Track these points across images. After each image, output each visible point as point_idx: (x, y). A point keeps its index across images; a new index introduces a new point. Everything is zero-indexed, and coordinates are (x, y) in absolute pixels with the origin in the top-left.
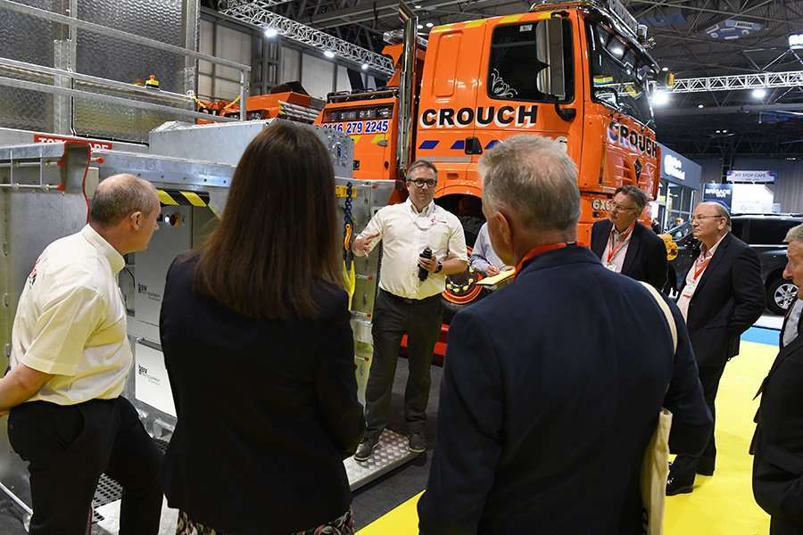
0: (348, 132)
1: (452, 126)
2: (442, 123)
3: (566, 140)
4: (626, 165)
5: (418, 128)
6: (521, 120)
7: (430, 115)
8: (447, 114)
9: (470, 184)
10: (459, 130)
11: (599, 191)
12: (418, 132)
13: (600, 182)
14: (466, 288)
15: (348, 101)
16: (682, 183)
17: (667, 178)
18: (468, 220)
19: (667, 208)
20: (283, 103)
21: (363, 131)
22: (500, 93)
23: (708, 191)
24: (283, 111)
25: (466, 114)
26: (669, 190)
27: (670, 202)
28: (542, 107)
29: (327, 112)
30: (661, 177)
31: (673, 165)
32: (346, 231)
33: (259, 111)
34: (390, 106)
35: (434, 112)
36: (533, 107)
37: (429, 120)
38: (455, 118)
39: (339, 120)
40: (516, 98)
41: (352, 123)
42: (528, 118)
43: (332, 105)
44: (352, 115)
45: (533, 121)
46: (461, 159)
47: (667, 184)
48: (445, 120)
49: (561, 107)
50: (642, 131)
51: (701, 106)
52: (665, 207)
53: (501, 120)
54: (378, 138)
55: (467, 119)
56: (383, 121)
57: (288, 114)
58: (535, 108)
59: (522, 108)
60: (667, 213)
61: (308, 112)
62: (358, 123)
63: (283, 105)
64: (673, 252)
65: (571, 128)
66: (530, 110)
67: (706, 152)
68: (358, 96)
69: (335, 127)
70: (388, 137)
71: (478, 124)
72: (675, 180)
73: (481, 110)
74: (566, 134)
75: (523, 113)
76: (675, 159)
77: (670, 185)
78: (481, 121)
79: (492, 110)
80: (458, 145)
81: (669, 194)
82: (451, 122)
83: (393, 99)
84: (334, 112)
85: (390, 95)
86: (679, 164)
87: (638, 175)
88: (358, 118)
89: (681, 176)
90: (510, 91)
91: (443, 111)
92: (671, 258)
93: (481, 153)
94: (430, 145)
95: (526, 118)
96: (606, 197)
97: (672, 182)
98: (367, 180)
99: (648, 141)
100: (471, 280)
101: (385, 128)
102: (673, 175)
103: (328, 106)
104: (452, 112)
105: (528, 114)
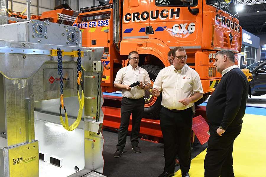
0: (90, 26)
1: (139, 21)
2: (134, 20)
3: (194, 25)
4: (225, 36)
5: (123, 23)
6: (172, 16)
7: (128, 16)
8: (136, 15)
9: (148, 49)
10: (142, 23)
11: (212, 49)
12: (123, 25)
13: (212, 44)
14: (149, 100)
15: (90, 11)
16: (251, 46)
17: (244, 44)
18: (148, 66)
19: (245, 57)
20: (59, 14)
21: (97, 26)
22: (162, 3)
23: (263, 49)
24: (60, 18)
25: (145, 15)
26: (245, 49)
27: (245, 54)
28: (182, 9)
29: (80, 17)
30: (242, 43)
31: (247, 37)
32: (78, 75)
33: (49, 19)
34: (109, 13)
35: (130, 15)
36: (177, 9)
37: (128, 19)
38: (140, 17)
39: (86, 21)
40: (169, 5)
41: (91, 22)
42: (175, 15)
43: (82, 14)
44: (92, 18)
45: (178, 16)
46: (144, 37)
47: (244, 47)
48: (136, 18)
49: (191, 8)
50: (232, 19)
51: (258, 11)
52: (244, 57)
53: (162, 17)
54: (104, 29)
55: (146, 17)
56: (106, 20)
57: (62, 19)
58: (178, 10)
59: (172, 10)
60: (244, 59)
61: (72, 18)
62: (94, 22)
63: (59, 15)
64: (250, 77)
65: (197, 18)
66: (176, 11)
67: (261, 32)
68: (94, 9)
69: (84, 24)
70: (109, 27)
71: (151, 19)
72: (248, 44)
73: (152, 12)
74: (194, 22)
75: (173, 12)
76: (248, 35)
77: (246, 47)
78: (153, 18)
79: (158, 12)
80: (142, 30)
81: (245, 51)
82: (139, 19)
83: (110, 9)
84: (83, 17)
85: (109, 7)
86: (249, 37)
87: (231, 41)
88: (94, 20)
89: (251, 42)
90: (166, 2)
91: (134, 14)
92: (249, 80)
93: (153, 33)
94: (129, 31)
95: (174, 15)
96: (215, 52)
97: (246, 45)
98: (90, 48)
99: (236, 24)
100: (151, 96)
101: (107, 23)
102: (247, 42)
103: (80, 14)
104: (138, 14)
105: (175, 13)
